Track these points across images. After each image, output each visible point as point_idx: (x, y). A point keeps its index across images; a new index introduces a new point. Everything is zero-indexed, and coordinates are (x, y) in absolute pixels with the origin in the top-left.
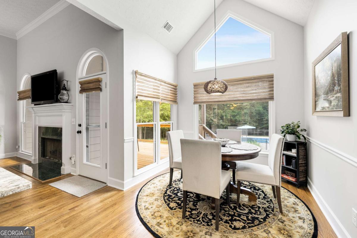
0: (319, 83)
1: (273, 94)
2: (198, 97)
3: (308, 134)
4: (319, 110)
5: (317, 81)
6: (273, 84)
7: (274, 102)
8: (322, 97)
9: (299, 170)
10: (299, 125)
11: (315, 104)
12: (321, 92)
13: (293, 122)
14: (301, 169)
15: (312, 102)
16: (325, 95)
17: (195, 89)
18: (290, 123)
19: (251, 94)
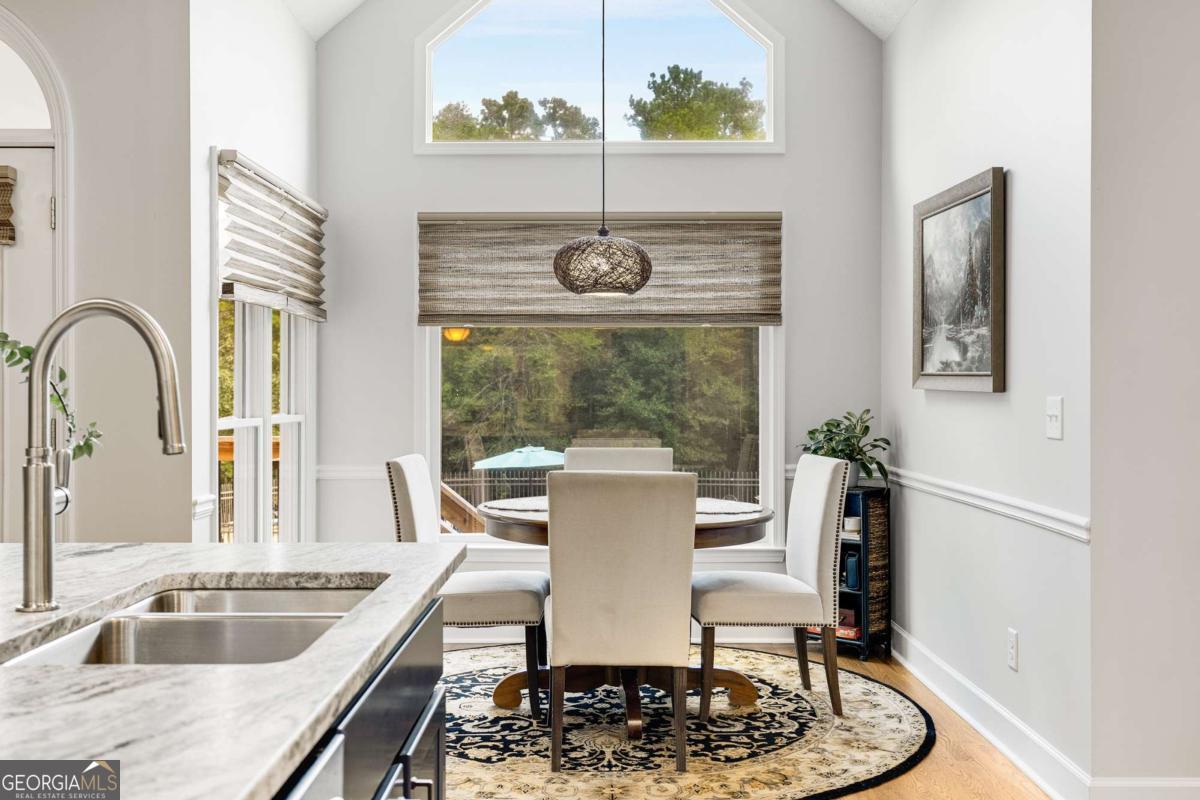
0: (934, 281)
1: (778, 297)
2: (433, 290)
3: (895, 459)
4: (934, 372)
5: (928, 272)
6: (778, 256)
7: (782, 329)
8: (943, 330)
9: (868, 592)
10: (867, 424)
11: (923, 348)
12: (940, 312)
13: (849, 413)
14: (876, 587)
15: (914, 341)
16: (950, 324)
17: (426, 247)
18: (840, 418)
19: (693, 289)
